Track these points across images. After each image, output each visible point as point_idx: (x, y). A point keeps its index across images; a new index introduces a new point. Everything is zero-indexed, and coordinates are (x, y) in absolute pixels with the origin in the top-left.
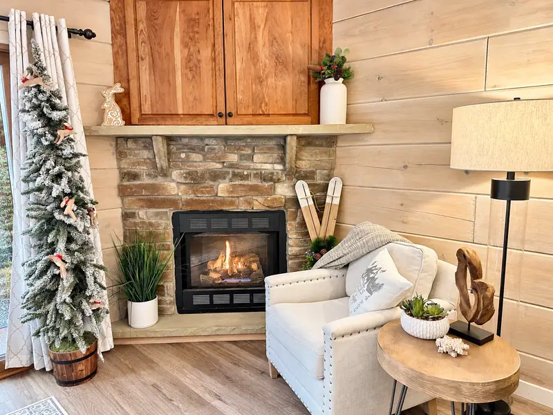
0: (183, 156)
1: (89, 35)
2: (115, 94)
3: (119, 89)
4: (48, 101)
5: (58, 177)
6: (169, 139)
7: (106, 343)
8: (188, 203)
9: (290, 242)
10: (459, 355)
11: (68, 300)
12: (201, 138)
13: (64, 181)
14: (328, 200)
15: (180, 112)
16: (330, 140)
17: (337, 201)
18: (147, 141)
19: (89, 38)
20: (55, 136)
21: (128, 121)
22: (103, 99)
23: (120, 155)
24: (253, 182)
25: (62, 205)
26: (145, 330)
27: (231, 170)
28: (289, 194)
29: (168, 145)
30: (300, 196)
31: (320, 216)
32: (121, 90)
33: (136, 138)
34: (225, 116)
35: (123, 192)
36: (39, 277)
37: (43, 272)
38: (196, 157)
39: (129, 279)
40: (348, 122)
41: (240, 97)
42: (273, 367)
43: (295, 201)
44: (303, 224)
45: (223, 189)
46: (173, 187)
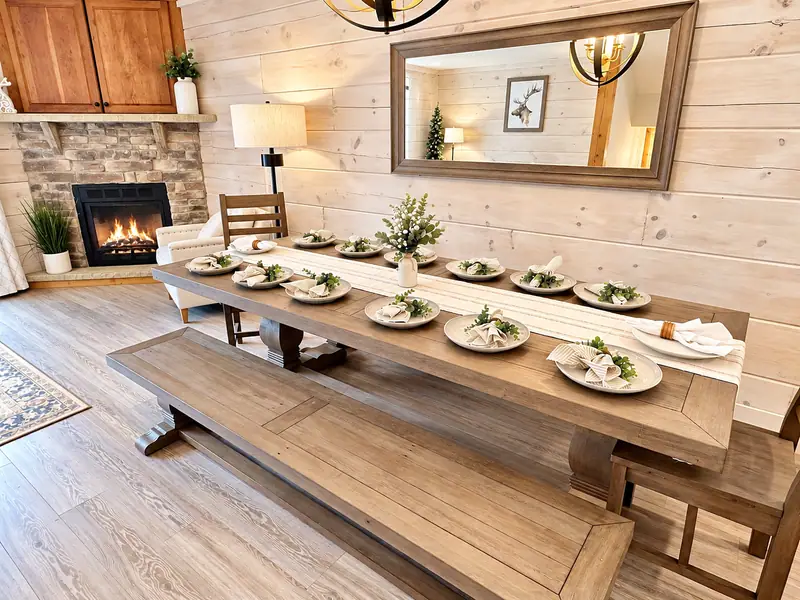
0: (72, 138)
3: (7, 83)
6: (57, 125)
8: (83, 176)
12: (85, 124)
15: (64, 102)
16: (194, 127)
18: (37, 126)
21: (20, 109)
23: (20, 137)
24: (133, 159)
26: (58, 276)
27: (114, 150)
29: (57, 130)
32: (10, 84)
33: (29, 125)
34: (102, 106)
35: (27, 167)
38: (83, 139)
40: (201, 113)
41: (111, 89)
45: (109, 165)
46: (69, 164)
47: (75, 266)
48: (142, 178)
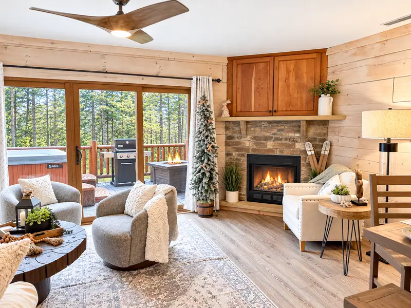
0: (252, 129)
1: (219, 81)
2: (228, 104)
3: (229, 102)
4: (206, 109)
5: (207, 137)
6: (247, 122)
7: (217, 207)
8: (253, 150)
9: (302, 173)
10: (346, 207)
11: (207, 182)
12: (261, 121)
13: (209, 138)
14: (323, 152)
15: (253, 110)
16: (325, 123)
17: (327, 153)
18: (238, 123)
19: (219, 82)
20: (207, 121)
21: (231, 115)
22: (223, 106)
23: (227, 128)
24: (284, 142)
25: (207, 147)
26: (232, 204)
27: (274, 136)
28: (302, 148)
29: (247, 125)
30: (308, 149)
31: (318, 160)
32: (230, 102)
33: (234, 122)
34: (272, 112)
35: (227, 144)
36: (197, 173)
37: (199, 172)
38: (258, 130)
39: (227, 180)
40: (332, 114)
41: (279, 103)
42: (285, 224)
43: (305, 152)
44: (309, 164)
45: (270, 145)
46: (248, 143)
47: (240, 199)
48: (287, 152)
